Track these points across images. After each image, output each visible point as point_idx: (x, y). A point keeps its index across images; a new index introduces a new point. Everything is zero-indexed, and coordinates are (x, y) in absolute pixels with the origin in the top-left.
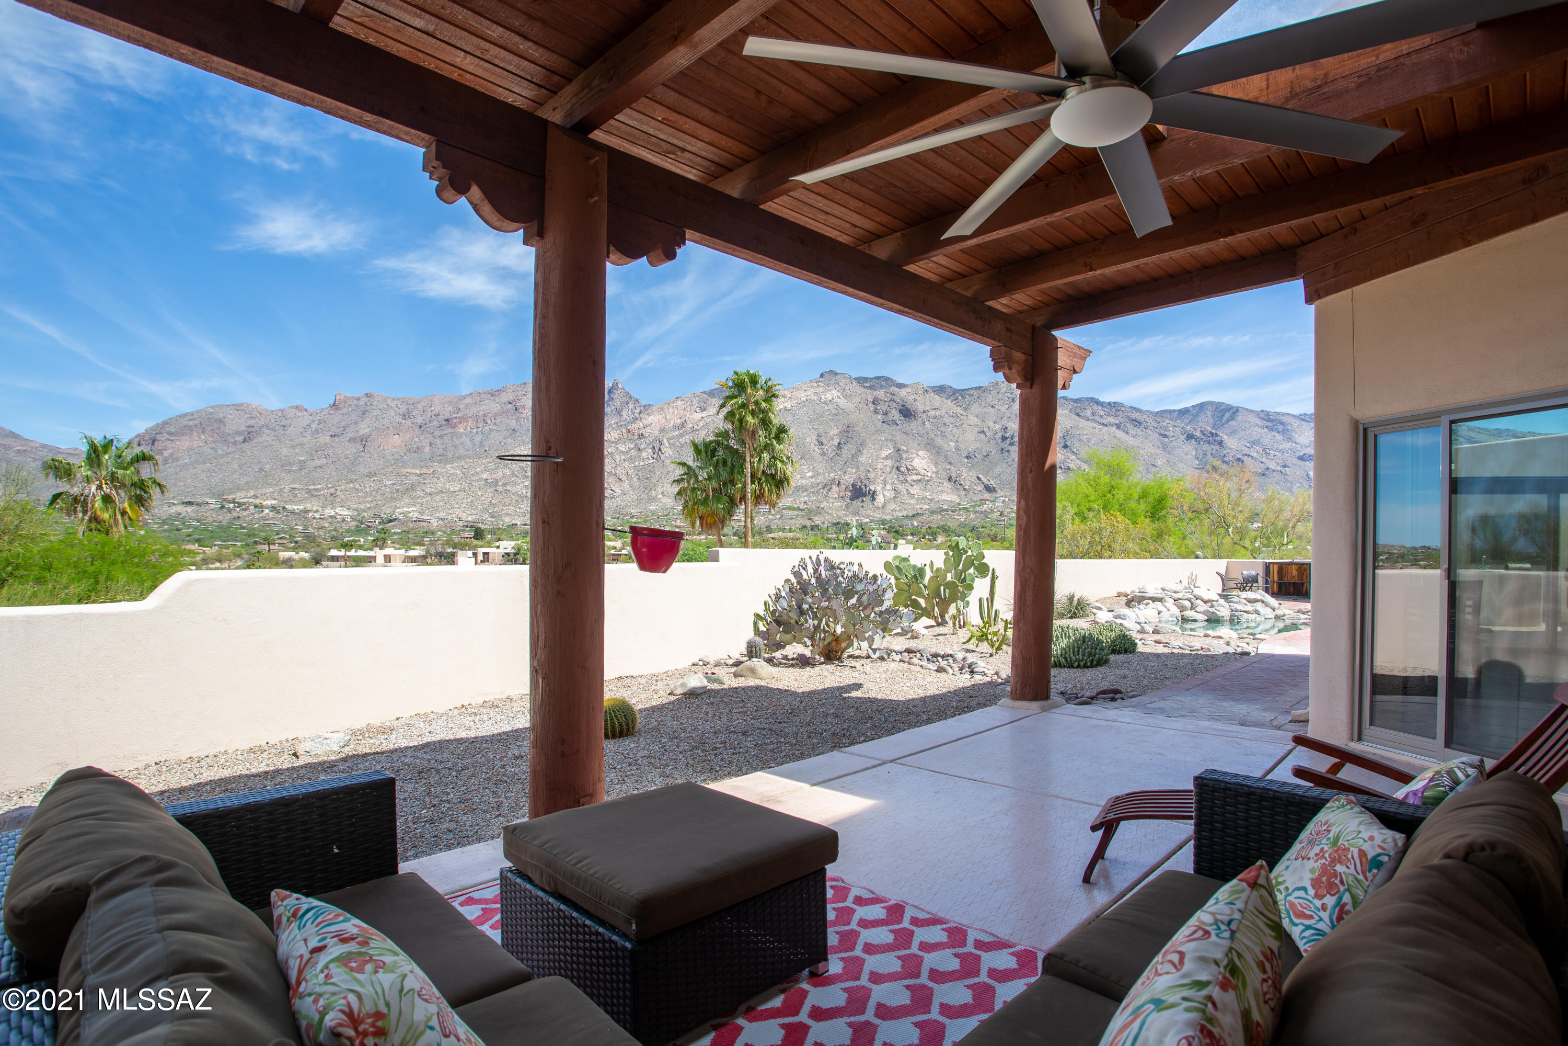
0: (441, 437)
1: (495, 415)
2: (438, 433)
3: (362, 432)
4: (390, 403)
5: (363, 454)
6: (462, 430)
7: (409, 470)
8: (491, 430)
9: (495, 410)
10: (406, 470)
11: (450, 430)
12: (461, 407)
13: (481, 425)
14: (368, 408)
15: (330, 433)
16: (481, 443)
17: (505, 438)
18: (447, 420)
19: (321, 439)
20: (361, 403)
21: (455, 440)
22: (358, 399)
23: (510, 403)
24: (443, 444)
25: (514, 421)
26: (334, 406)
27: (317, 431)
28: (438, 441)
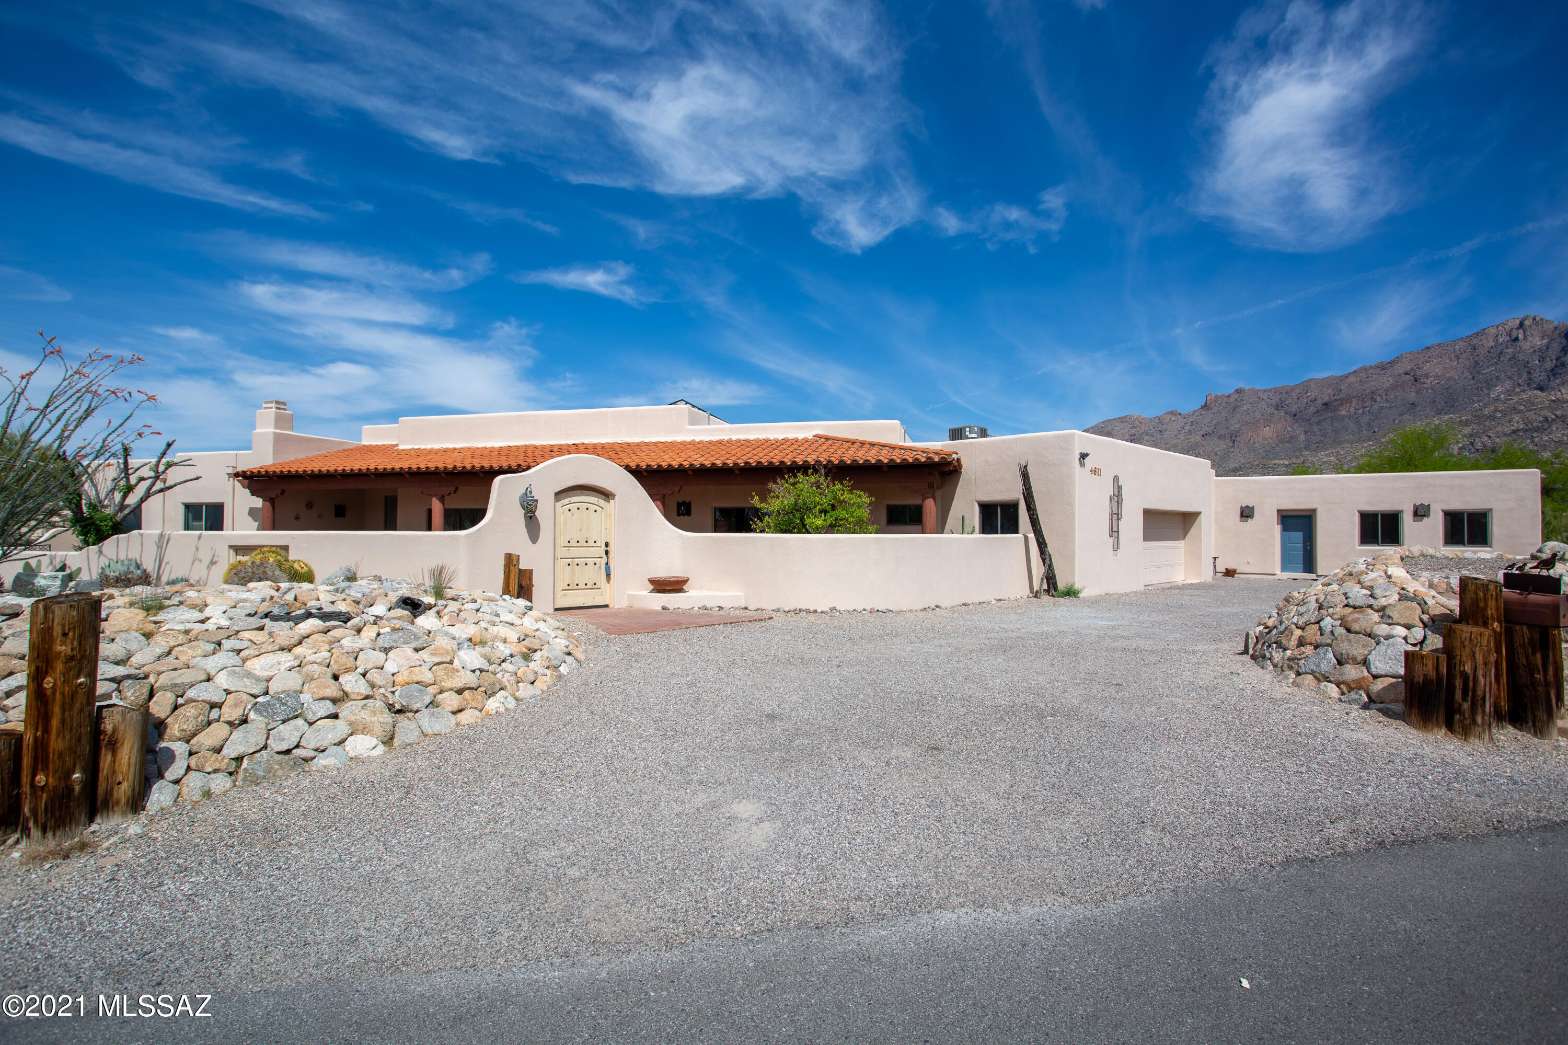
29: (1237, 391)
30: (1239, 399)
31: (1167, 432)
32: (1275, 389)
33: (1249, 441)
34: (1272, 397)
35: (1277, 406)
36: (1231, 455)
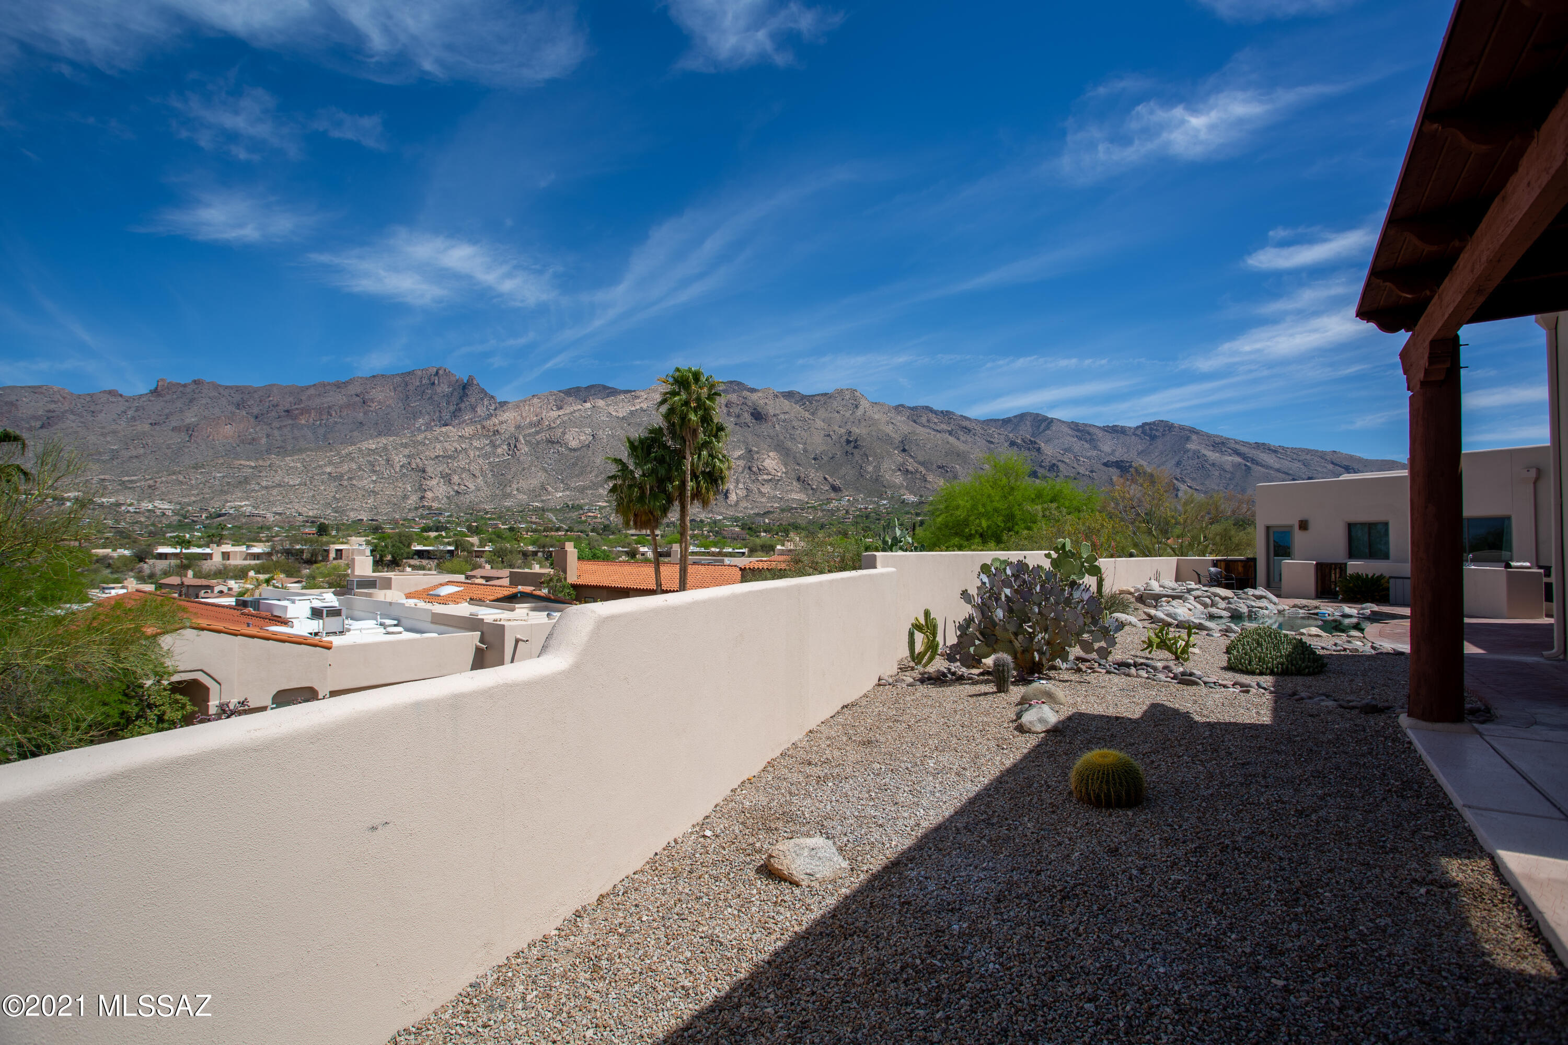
0: (280, 428)
1: (341, 407)
2: (276, 424)
3: (188, 421)
4: (222, 391)
5: (188, 444)
6: (303, 422)
7: (242, 462)
8: (336, 423)
9: (341, 402)
10: (239, 462)
11: (290, 422)
12: (303, 398)
13: (325, 417)
14: (195, 396)
15: (150, 421)
16: (324, 436)
17: (351, 431)
18: (287, 411)
19: (139, 428)
20: (188, 390)
21: (296, 431)
22: (185, 386)
23: (357, 395)
24: (282, 436)
25: (361, 414)
26: (155, 392)
27: (134, 418)
28: (276, 432)
29: (195, 381)
30: (197, 391)
31: (103, 414)
32: (237, 387)
33: (208, 437)
34: (233, 395)
35: (238, 405)
36: (187, 450)
